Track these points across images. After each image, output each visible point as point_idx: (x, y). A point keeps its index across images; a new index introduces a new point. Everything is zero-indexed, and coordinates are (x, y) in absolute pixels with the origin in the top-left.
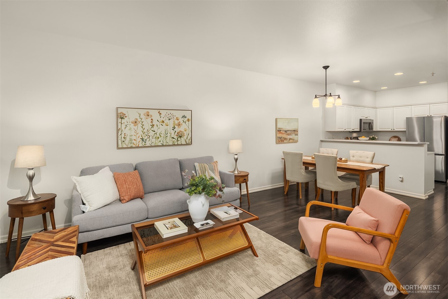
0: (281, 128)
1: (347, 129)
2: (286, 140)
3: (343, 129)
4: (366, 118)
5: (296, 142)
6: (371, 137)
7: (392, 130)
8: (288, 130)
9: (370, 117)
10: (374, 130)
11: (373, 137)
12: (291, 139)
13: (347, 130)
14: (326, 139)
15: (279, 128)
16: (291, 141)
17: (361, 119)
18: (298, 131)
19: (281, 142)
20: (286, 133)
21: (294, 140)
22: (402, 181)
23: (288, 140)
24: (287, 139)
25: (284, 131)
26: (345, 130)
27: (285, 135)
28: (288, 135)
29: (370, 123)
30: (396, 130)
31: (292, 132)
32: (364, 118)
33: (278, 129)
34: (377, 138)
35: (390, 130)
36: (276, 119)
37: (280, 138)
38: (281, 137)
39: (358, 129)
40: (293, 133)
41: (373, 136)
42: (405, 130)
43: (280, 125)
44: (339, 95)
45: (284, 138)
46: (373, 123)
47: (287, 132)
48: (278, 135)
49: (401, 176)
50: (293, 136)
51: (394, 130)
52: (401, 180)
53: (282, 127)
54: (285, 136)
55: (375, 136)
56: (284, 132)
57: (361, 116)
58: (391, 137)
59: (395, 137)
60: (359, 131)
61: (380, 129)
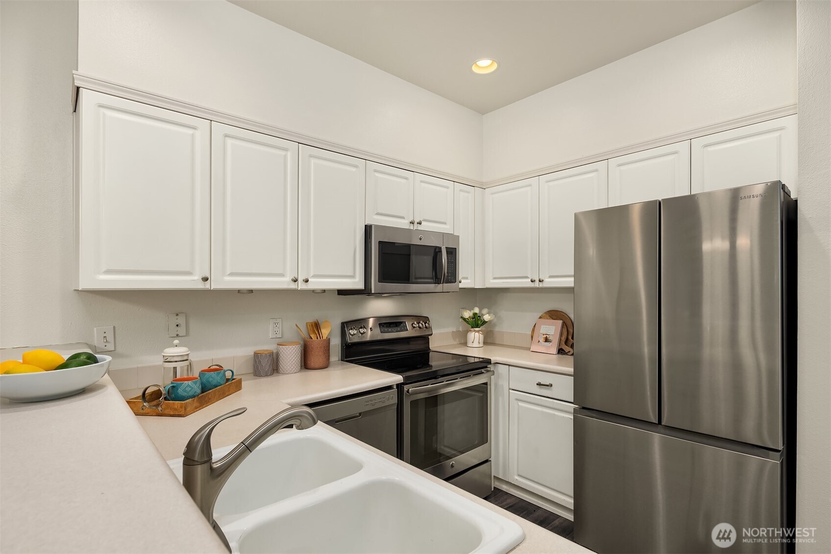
4: (415, 223)
6: (467, 314)
7: (537, 284)
11: (475, 314)
17: (371, 226)
26: (208, 285)
29: (437, 251)
30: (548, 283)
32: (401, 223)
34: (493, 320)
35: (526, 283)
39: (343, 277)
41: (477, 310)
51: (541, 285)
55: (485, 311)
57: (378, 214)
58: (540, 318)
59: (554, 315)
60: (361, 286)
61: (495, 278)
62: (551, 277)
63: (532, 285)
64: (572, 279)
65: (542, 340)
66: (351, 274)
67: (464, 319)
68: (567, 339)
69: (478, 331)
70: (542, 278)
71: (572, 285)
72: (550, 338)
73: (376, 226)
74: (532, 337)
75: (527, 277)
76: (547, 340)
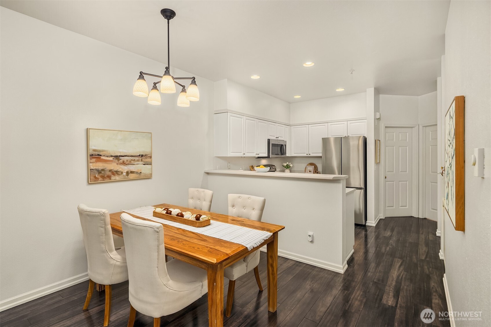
0: (103, 151)
1: (247, 153)
2: (118, 174)
3: (241, 153)
4: (277, 138)
5: (148, 177)
6: (285, 165)
7: (308, 155)
8: (121, 154)
9: (282, 137)
10: (287, 155)
11: (287, 164)
12: (132, 172)
13: (247, 155)
14: (216, 169)
15: (94, 150)
16: (131, 176)
17: (270, 140)
18: (151, 157)
19: (100, 179)
20: (119, 160)
21: (142, 175)
22: (312, 242)
23: (125, 174)
24: (122, 173)
25: (112, 156)
26: (244, 156)
27: (115, 164)
28: (124, 163)
29: (282, 145)
30: (312, 155)
31: (136, 158)
32: (274, 138)
33: (91, 152)
34: (292, 166)
35: (305, 155)
36: (87, 130)
37: (99, 172)
38: (103, 170)
39: (265, 153)
40: (138, 161)
42: (320, 155)
43: (97, 144)
44: (194, 78)
45: (110, 171)
46: (285, 145)
47: (121, 158)
48: (92, 166)
49: (311, 233)
50: (139, 167)
51: (310, 156)
52: (310, 239)
53: (104, 149)
54: (114, 166)
55: (290, 164)
56: (111, 159)
57: (270, 136)
58: (307, 165)
59: (311, 164)
60: (267, 156)
61: (294, 153)
62: (312, 153)
63: (307, 155)
64: (321, 154)
65: (308, 172)
66: (265, 152)
67: (283, 166)
68: (316, 171)
69: (288, 170)
70: (310, 153)
71: (321, 156)
72: (311, 171)
73: (271, 139)
74: (305, 171)
75: (305, 153)
76: (310, 171)
